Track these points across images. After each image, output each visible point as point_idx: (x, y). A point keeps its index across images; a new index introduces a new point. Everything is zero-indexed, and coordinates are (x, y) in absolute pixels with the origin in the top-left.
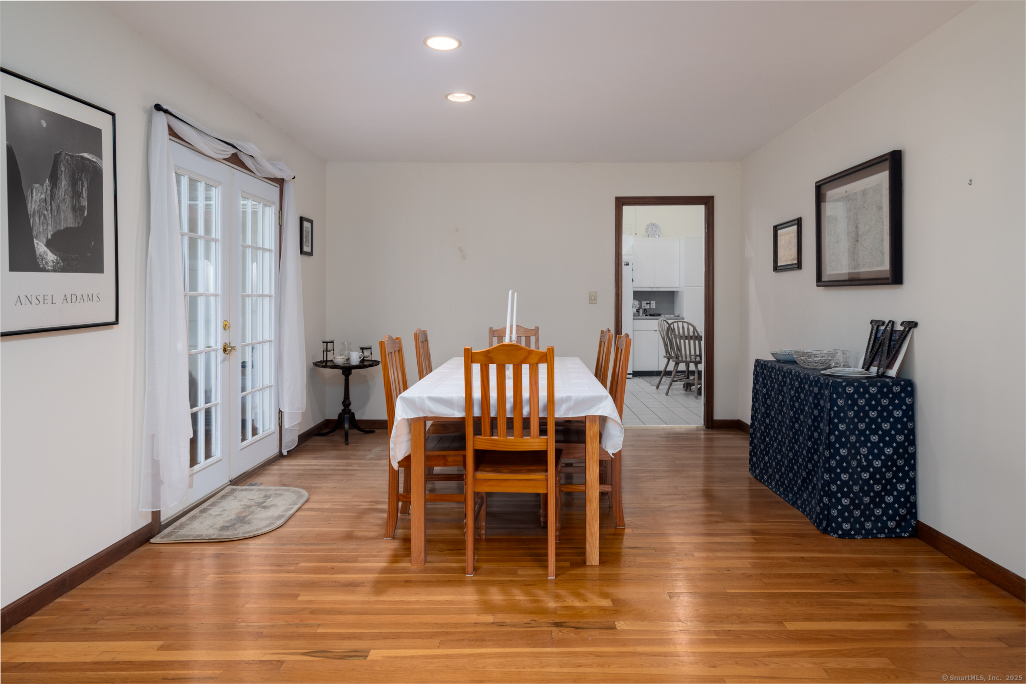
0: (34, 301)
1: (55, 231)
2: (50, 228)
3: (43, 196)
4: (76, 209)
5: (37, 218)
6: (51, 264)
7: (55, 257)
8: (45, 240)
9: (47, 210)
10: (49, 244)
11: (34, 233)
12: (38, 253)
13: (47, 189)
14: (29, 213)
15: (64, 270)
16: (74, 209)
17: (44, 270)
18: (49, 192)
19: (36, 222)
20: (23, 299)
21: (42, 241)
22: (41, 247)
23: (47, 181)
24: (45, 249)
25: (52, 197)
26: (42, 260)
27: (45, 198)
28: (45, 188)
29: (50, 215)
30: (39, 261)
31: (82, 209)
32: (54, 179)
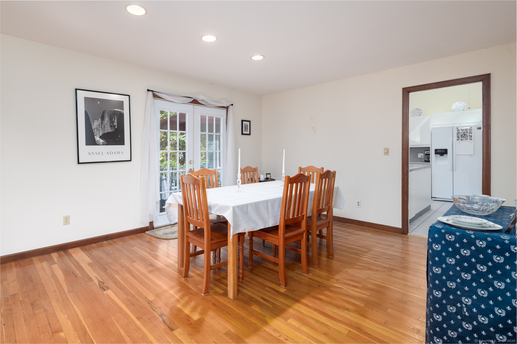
0: (95, 154)
1: (103, 133)
2: (101, 132)
3: (98, 124)
4: (112, 126)
5: (96, 130)
6: (102, 143)
7: (103, 141)
8: (99, 136)
9: (100, 127)
10: (100, 137)
11: (95, 134)
12: (96, 140)
13: (100, 121)
14: (93, 129)
15: (106, 145)
16: (111, 126)
17: (99, 145)
18: (100, 122)
19: (96, 132)
20: (91, 153)
21: (98, 137)
22: (97, 138)
23: (100, 119)
24: (99, 139)
25: (102, 123)
26: (98, 142)
27: (99, 124)
28: (99, 121)
29: (101, 129)
30: (97, 142)
31: (114, 126)
32: (103, 118)
